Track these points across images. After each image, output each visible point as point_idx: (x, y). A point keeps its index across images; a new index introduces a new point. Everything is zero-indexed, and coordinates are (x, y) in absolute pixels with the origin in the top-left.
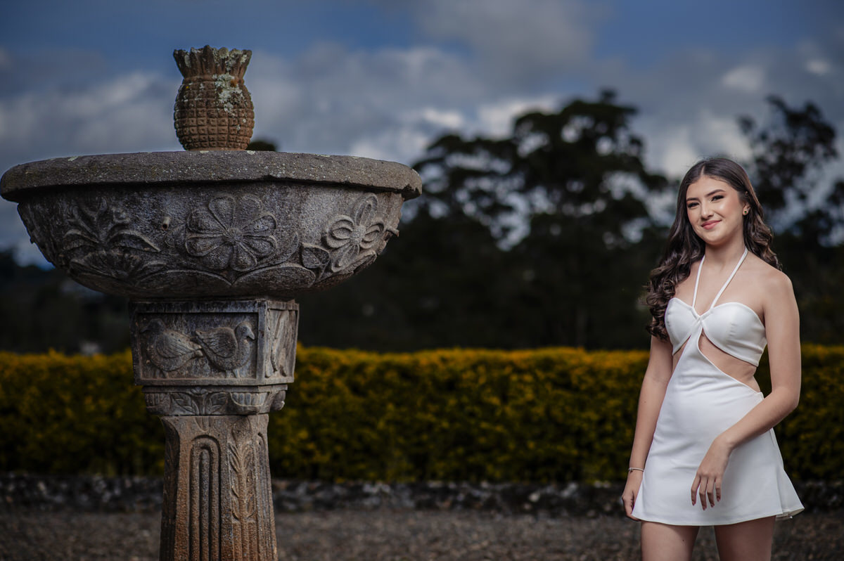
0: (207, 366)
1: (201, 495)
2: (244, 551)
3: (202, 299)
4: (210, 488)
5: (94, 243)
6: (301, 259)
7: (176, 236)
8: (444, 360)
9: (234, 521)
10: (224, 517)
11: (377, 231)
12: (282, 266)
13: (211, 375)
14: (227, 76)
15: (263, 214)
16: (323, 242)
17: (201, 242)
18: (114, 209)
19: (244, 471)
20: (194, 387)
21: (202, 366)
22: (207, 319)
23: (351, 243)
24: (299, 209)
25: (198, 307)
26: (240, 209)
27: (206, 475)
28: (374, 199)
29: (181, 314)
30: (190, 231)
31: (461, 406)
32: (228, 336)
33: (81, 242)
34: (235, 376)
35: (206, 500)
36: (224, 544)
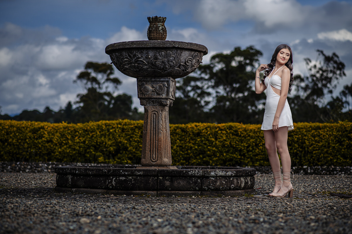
0: (156, 94)
1: (153, 125)
2: (164, 139)
3: (155, 77)
4: (156, 123)
5: (131, 62)
6: (180, 67)
7: (152, 61)
8: (196, 126)
9: (161, 132)
10: (159, 130)
11: (197, 62)
12: (175, 69)
13: (157, 96)
14: (161, 23)
15: (172, 56)
16: (185, 63)
17: (157, 62)
18: (137, 54)
19: (164, 120)
20: (153, 99)
21: (154, 94)
22: (156, 82)
23: (192, 64)
24: (180, 55)
25: (154, 79)
26: (167, 54)
27: (155, 120)
28: (198, 54)
29: (150, 81)
30: (155, 59)
31: (202, 141)
32: (161, 86)
33: (128, 62)
34: (162, 96)
35: (154, 126)
36: (159, 137)
